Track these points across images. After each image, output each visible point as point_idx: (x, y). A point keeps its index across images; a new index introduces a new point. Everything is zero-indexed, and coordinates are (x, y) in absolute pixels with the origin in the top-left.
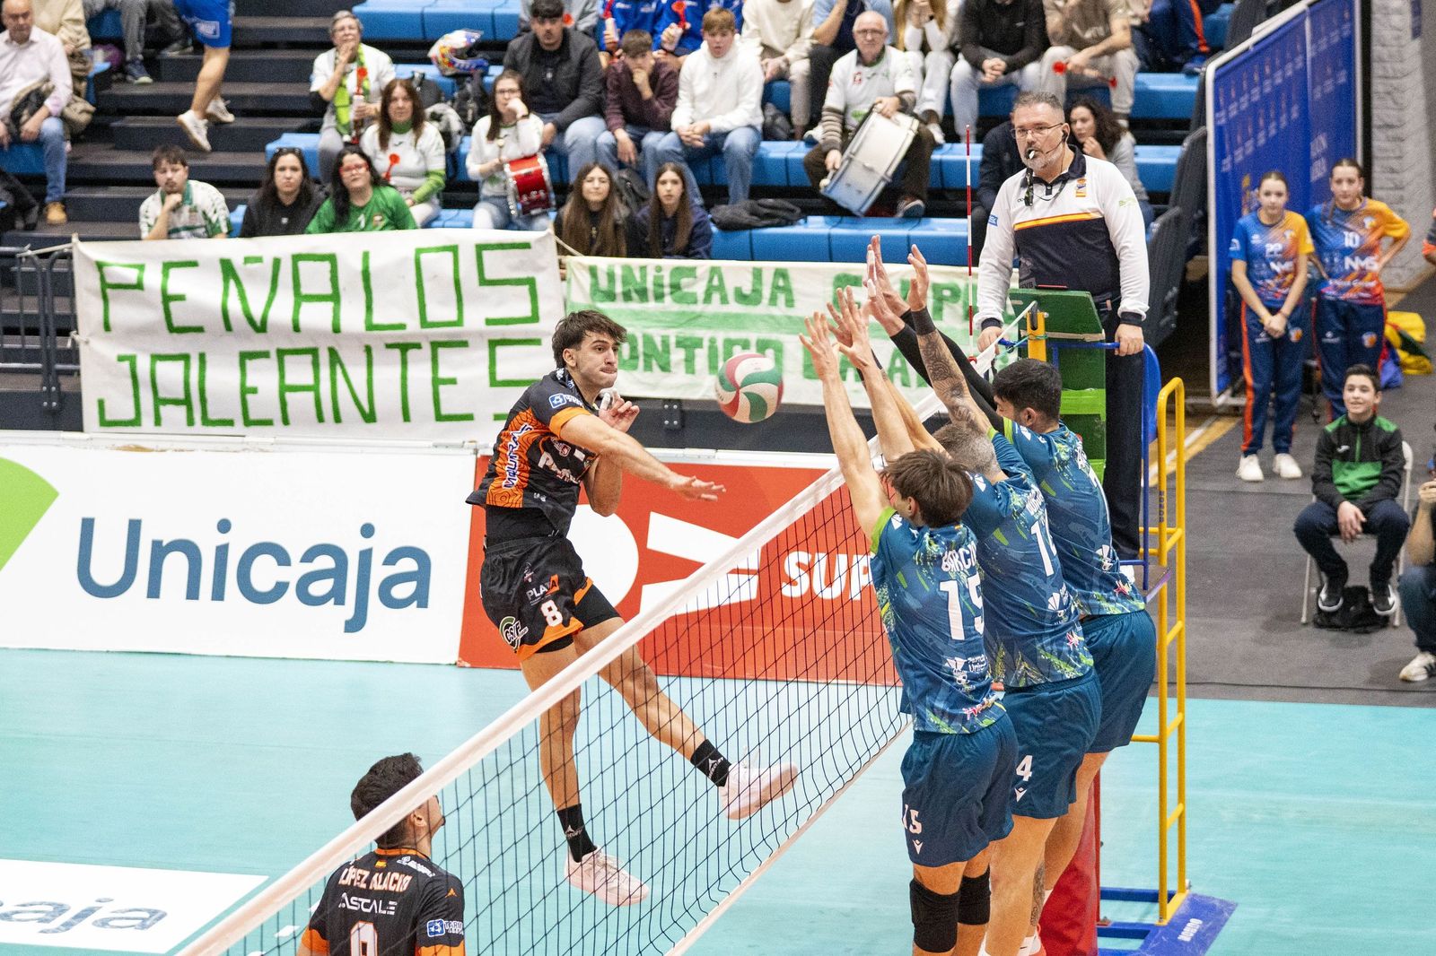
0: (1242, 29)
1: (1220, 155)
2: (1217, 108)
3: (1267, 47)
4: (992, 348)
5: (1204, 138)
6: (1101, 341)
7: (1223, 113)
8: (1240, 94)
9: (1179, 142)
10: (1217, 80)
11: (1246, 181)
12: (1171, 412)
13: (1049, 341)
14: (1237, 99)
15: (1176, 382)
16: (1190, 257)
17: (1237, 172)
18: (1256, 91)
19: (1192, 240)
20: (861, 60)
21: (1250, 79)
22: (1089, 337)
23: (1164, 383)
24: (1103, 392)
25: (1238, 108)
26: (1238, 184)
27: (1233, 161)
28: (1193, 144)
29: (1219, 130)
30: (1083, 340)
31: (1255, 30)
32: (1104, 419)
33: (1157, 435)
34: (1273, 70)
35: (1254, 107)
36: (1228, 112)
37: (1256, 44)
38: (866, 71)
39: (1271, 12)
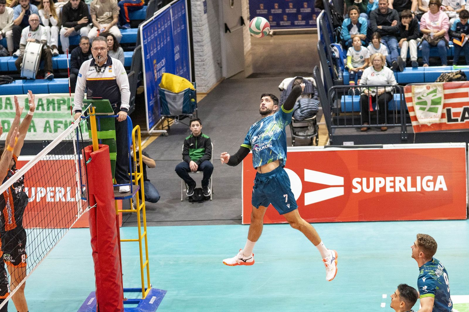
0: (150, 13)
1: (146, 54)
2: (144, 39)
3: (158, 19)
4: (78, 119)
5: (141, 48)
6: (113, 115)
7: (146, 40)
8: (151, 34)
9: (132, 50)
10: (143, 30)
11: (155, 62)
12: (136, 136)
13: (97, 116)
14: (150, 36)
15: (137, 127)
16: (138, 86)
17: (152, 59)
18: (156, 33)
19: (138, 81)
20: (31, 29)
21: (154, 29)
22: (109, 114)
23: (134, 127)
24: (115, 131)
25: (151, 38)
26: (152, 63)
27: (150, 55)
28: (137, 51)
29: (145, 46)
30: (107, 115)
31: (155, 13)
32: (115, 140)
33: (132, 144)
34: (161, 26)
35: (156, 38)
36: (148, 40)
37: (155, 18)
38: (33, 33)
39: (160, 7)
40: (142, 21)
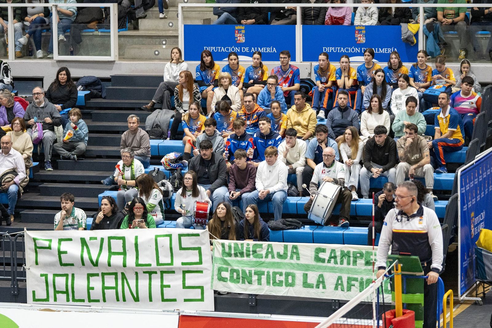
0: (471, 156)
1: (463, 204)
2: (462, 187)
3: (480, 163)
4: (381, 277)
5: (457, 198)
6: (423, 275)
7: (464, 188)
8: (470, 181)
9: (447, 199)
10: (461, 176)
11: (473, 214)
12: (448, 303)
13: (403, 275)
14: (469, 183)
15: (450, 291)
16: (450, 243)
17: (469, 210)
18: (476, 180)
19: (452, 236)
20: (325, 165)
21: (474, 176)
22: (418, 274)
23: (445, 292)
24: (423, 295)
25: (469, 186)
26: (469, 216)
27: (467, 207)
28: (452, 200)
29: (462, 195)
30: (415, 275)
31: (476, 157)
32: (423, 305)
33: (443, 312)
34: (483, 173)
35: (475, 186)
36: (466, 188)
37: (476, 162)
38: (327, 169)
39: (482, 150)
40: (460, 165)
